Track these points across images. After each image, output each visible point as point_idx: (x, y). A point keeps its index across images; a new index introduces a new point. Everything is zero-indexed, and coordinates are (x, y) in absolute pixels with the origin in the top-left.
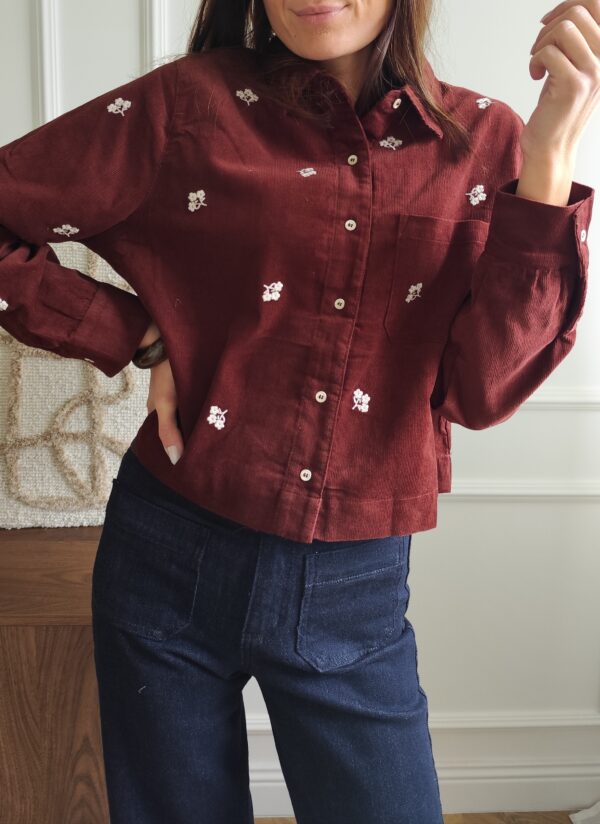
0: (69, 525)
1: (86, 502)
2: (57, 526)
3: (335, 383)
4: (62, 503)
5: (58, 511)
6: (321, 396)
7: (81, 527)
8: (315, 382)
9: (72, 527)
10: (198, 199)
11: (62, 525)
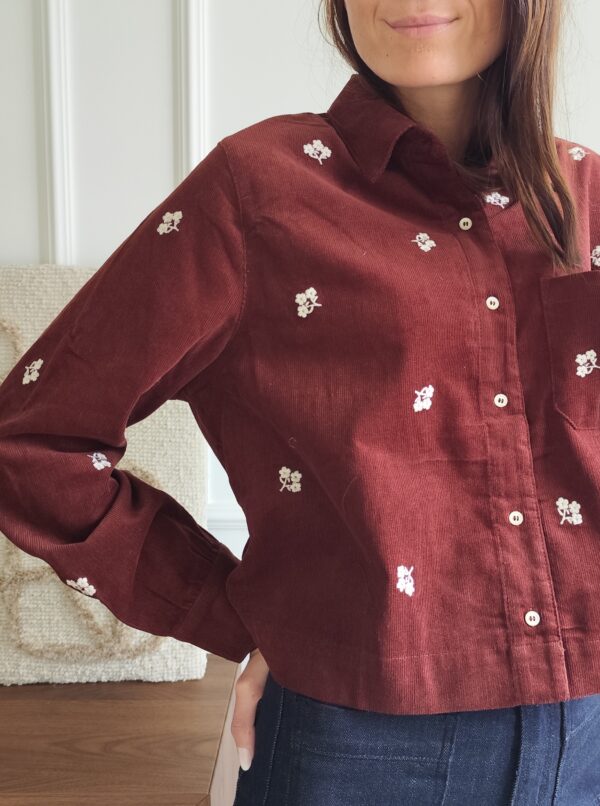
0: (84, 680)
1: (105, 651)
2: (68, 681)
3: (529, 496)
4: (75, 652)
5: (71, 663)
6: (516, 518)
7: (99, 683)
8: (503, 503)
9: (87, 683)
10: (308, 300)
11: (75, 680)
